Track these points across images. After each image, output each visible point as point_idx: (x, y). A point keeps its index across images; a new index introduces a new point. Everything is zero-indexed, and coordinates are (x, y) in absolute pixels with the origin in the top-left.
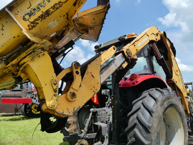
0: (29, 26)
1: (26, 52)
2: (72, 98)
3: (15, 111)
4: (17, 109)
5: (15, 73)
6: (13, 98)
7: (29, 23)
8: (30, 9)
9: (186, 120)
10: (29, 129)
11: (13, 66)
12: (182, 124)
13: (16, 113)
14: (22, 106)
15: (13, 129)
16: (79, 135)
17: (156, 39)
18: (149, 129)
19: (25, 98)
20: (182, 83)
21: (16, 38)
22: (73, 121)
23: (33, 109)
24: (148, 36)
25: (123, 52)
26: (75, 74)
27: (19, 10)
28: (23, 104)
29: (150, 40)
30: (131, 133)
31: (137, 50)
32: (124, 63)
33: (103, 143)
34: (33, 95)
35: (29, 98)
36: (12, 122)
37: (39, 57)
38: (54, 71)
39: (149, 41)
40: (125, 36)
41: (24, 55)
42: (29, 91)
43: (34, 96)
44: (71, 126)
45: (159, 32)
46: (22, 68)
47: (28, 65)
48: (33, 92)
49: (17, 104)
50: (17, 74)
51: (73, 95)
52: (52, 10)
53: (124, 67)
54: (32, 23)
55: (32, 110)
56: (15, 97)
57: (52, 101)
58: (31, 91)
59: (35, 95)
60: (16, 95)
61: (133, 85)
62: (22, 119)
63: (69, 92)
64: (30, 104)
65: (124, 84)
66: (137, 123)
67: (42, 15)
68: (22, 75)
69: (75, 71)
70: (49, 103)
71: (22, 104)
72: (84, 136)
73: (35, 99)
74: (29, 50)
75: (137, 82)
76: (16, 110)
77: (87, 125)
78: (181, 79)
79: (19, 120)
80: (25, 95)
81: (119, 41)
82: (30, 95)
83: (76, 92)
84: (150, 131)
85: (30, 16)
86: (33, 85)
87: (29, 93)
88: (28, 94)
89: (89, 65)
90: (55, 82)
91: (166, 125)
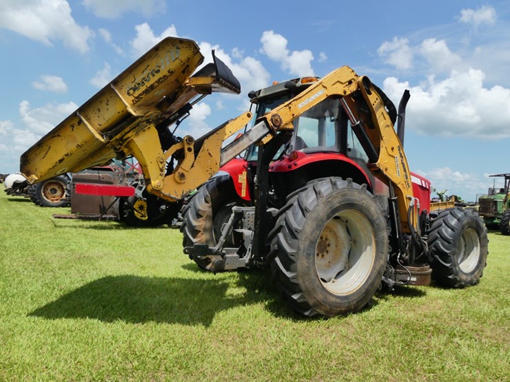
0: (133, 101)
1: (130, 126)
2: (181, 180)
3: (101, 212)
4: (104, 208)
5: (118, 147)
6: (98, 185)
7: (133, 98)
8: (134, 84)
9: (385, 234)
10: (129, 244)
11: (116, 140)
12: (373, 239)
13: (104, 216)
14: (114, 202)
15: (100, 241)
16: (210, 248)
17: (345, 92)
18: (295, 233)
19: (121, 186)
20: (405, 171)
21: (121, 114)
22: (203, 226)
23: (138, 209)
24: (325, 87)
25: (265, 119)
26: (186, 151)
27: (123, 84)
28: (117, 197)
29: (329, 95)
30: (275, 240)
31: (293, 115)
32: (265, 135)
33: (241, 257)
34: (137, 180)
35: (129, 186)
36: (96, 231)
37: (144, 131)
38: (161, 147)
39: (326, 97)
40: (298, 79)
41: (128, 129)
42: (127, 172)
43: (139, 183)
44: (200, 234)
45: (355, 78)
46: (126, 143)
47: (132, 140)
48: (136, 174)
49: (104, 196)
50: (120, 148)
51: (182, 176)
52: (156, 84)
53: (265, 143)
54: (136, 98)
55: (136, 212)
56: (99, 181)
57: (157, 181)
58: (131, 172)
59: (141, 180)
60: (101, 179)
61: (289, 170)
62: (116, 228)
63: (177, 173)
64: (130, 199)
65: (279, 167)
66: (284, 224)
67: (146, 90)
68: (125, 150)
69: (186, 147)
70: (155, 183)
71: (115, 198)
72: (219, 249)
73: (141, 188)
74: (133, 124)
75: (295, 165)
76: (103, 210)
77: (224, 233)
78: (403, 163)
79: (110, 228)
80: (121, 179)
81: (285, 89)
82: (131, 179)
83: (185, 173)
84: (299, 237)
85: (134, 91)
86: (135, 161)
87: (129, 175)
88: (127, 177)
89: (206, 141)
90: (162, 161)
91: (351, 240)
